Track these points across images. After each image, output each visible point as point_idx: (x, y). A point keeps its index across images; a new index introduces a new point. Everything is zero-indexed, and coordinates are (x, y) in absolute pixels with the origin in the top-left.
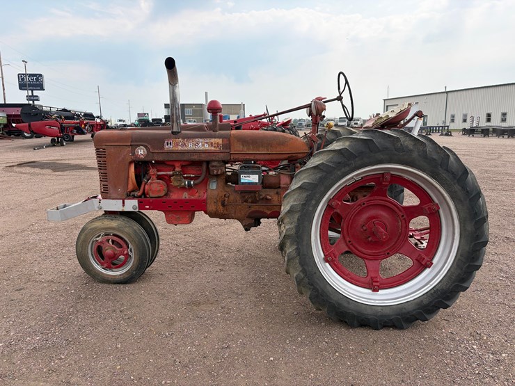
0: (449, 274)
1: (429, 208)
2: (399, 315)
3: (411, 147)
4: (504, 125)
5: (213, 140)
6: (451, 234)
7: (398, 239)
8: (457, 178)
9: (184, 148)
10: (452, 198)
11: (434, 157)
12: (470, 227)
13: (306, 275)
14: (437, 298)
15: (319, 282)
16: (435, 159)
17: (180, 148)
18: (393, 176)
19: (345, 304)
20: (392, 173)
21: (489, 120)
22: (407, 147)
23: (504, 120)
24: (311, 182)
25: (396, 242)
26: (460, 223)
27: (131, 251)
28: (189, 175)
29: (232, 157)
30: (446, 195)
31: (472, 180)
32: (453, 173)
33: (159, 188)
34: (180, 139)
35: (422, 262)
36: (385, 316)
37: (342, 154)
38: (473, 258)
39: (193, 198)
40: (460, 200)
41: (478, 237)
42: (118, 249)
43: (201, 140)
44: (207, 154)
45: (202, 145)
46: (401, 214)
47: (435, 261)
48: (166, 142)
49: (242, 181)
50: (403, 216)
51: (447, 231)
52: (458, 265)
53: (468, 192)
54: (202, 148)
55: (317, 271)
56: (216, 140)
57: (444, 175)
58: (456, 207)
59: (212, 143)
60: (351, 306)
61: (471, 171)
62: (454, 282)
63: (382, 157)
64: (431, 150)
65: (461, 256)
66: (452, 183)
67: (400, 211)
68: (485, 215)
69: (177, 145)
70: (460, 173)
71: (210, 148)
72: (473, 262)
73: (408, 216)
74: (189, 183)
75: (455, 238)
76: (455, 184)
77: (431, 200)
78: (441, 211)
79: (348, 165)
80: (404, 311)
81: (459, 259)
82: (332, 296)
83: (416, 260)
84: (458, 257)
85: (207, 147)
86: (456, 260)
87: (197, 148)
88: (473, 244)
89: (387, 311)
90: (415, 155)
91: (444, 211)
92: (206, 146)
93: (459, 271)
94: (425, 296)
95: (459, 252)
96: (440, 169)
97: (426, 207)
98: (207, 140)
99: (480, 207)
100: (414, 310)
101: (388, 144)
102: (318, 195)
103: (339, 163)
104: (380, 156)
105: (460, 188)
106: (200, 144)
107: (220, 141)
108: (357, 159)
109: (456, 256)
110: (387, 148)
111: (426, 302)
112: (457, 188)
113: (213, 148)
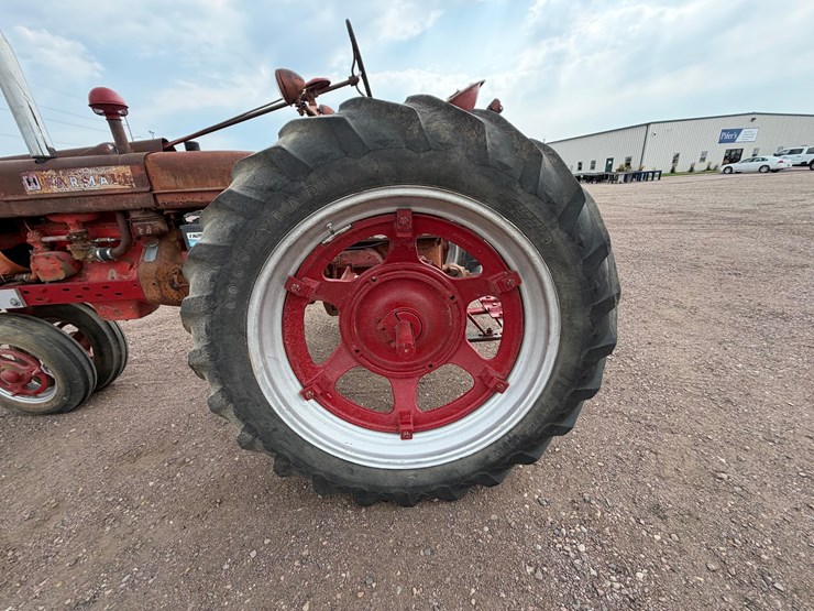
0: (536, 408)
1: (500, 284)
2: (446, 482)
3: (447, 136)
4: (594, 172)
5: (114, 168)
6: (542, 332)
7: (448, 339)
8: (560, 212)
9: (64, 189)
10: (547, 260)
11: (506, 160)
12: (581, 321)
13: (257, 436)
14: (514, 450)
15: (285, 445)
16: (506, 167)
17: (55, 189)
18: (417, 217)
19: (346, 475)
20: (416, 209)
21: (580, 169)
22: (436, 136)
23: (593, 168)
24: (215, 242)
25: (444, 345)
26: (562, 311)
27: (46, 368)
28: (103, 240)
29: (160, 201)
30: (533, 253)
31: (591, 215)
32: (549, 201)
33: (51, 267)
34: (50, 172)
35: (490, 383)
36: (421, 487)
37: (272, 163)
38: (584, 378)
39: (125, 277)
40: (564, 265)
41: (596, 338)
42: (23, 368)
43: (91, 171)
44: (111, 198)
45: (96, 181)
46: (449, 293)
47: (512, 380)
48: (25, 178)
49: (192, 244)
50: (452, 298)
51: (536, 326)
52: (553, 393)
53: (581, 244)
54: (97, 187)
55: (278, 426)
56: (119, 168)
57: (529, 206)
58: (554, 278)
59: (113, 175)
60: (357, 477)
61: (589, 196)
62: (547, 421)
63: (376, 167)
64: (497, 142)
65: (561, 375)
66: (547, 225)
67: (446, 287)
68: (615, 292)
69: (48, 182)
70: (566, 200)
71: (112, 186)
72: (584, 384)
73: (462, 297)
74: (103, 254)
75: (551, 340)
76: (553, 227)
77: (504, 265)
78: (524, 287)
79: (296, 194)
80: (455, 475)
81: (557, 382)
82: (316, 465)
83: (479, 377)
84: (555, 378)
85: (105, 184)
86: (552, 383)
87: (88, 188)
88: (585, 352)
89: (425, 479)
90: (458, 156)
91: (530, 287)
92: (104, 181)
93: (556, 403)
94: (493, 448)
95: (558, 368)
96: (520, 191)
97: (493, 280)
98: (103, 170)
99: (604, 275)
100: (474, 472)
101: (387, 132)
102: (240, 274)
103: (271, 189)
104: (369, 165)
105: (564, 235)
106: (92, 179)
107: (127, 170)
108: (313, 177)
109: (551, 376)
110: (384, 142)
111: (493, 458)
112: (557, 235)
113: (116, 186)
